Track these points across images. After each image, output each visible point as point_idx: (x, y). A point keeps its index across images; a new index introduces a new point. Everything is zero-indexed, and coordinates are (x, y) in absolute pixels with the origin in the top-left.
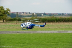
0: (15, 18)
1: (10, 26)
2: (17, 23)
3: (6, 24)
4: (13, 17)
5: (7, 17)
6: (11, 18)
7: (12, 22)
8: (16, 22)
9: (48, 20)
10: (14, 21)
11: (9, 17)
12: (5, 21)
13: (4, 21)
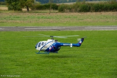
0: (47, 4)
1: (39, 18)
2: (51, 12)
3: (33, 14)
4: (44, 2)
5: (33, 2)
6: (41, 4)
7: (43, 11)
8: (48, 11)
9: (105, 7)
10: (45, 9)
11: (38, 2)
12: (30, 9)
13: (28, 10)
